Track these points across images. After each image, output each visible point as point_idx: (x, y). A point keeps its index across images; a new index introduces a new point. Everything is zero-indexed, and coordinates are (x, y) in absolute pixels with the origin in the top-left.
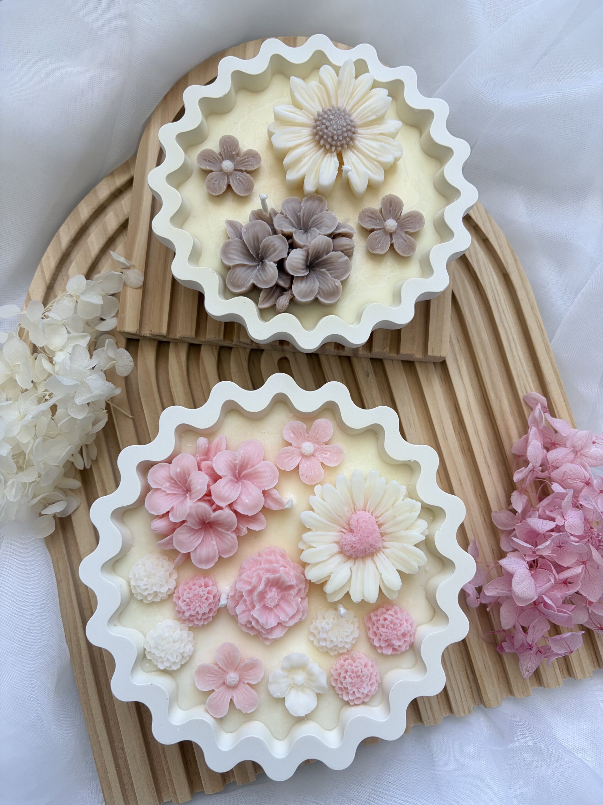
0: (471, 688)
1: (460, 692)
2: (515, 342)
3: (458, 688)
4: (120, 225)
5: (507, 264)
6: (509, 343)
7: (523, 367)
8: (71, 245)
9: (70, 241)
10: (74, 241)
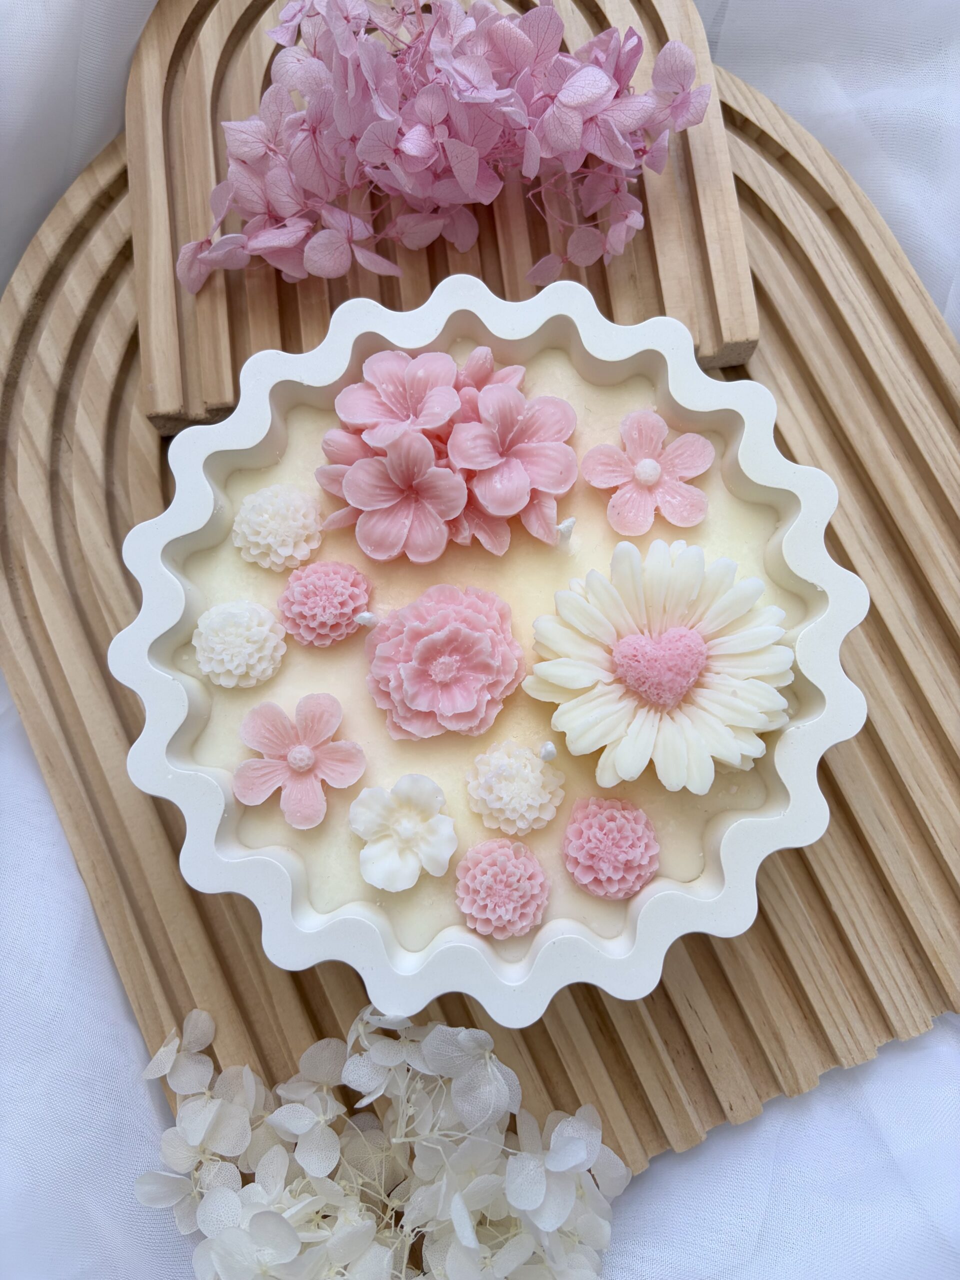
0: (920, 982)
1: (900, 990)
2: (873, 324)
3: (896, 984)
4: (117, 252)
5: (832, 187)
6: (863, 326)
7: (897, 365)
8: (37, 304)
9: (33, 296)
10: (39, 297)
